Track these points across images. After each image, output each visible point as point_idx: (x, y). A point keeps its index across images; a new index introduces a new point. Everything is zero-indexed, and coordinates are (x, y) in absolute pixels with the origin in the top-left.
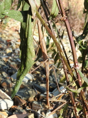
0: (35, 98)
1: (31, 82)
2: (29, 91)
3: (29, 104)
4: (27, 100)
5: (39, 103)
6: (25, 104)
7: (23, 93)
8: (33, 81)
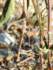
0: (12, 58)
1: (13, 45)
2: (8, 51)
3: (6, 62)
4: (5, 59)
5: (14, 63)
6: (1, 61)
7: (3, 52)
8: (15, 45)
